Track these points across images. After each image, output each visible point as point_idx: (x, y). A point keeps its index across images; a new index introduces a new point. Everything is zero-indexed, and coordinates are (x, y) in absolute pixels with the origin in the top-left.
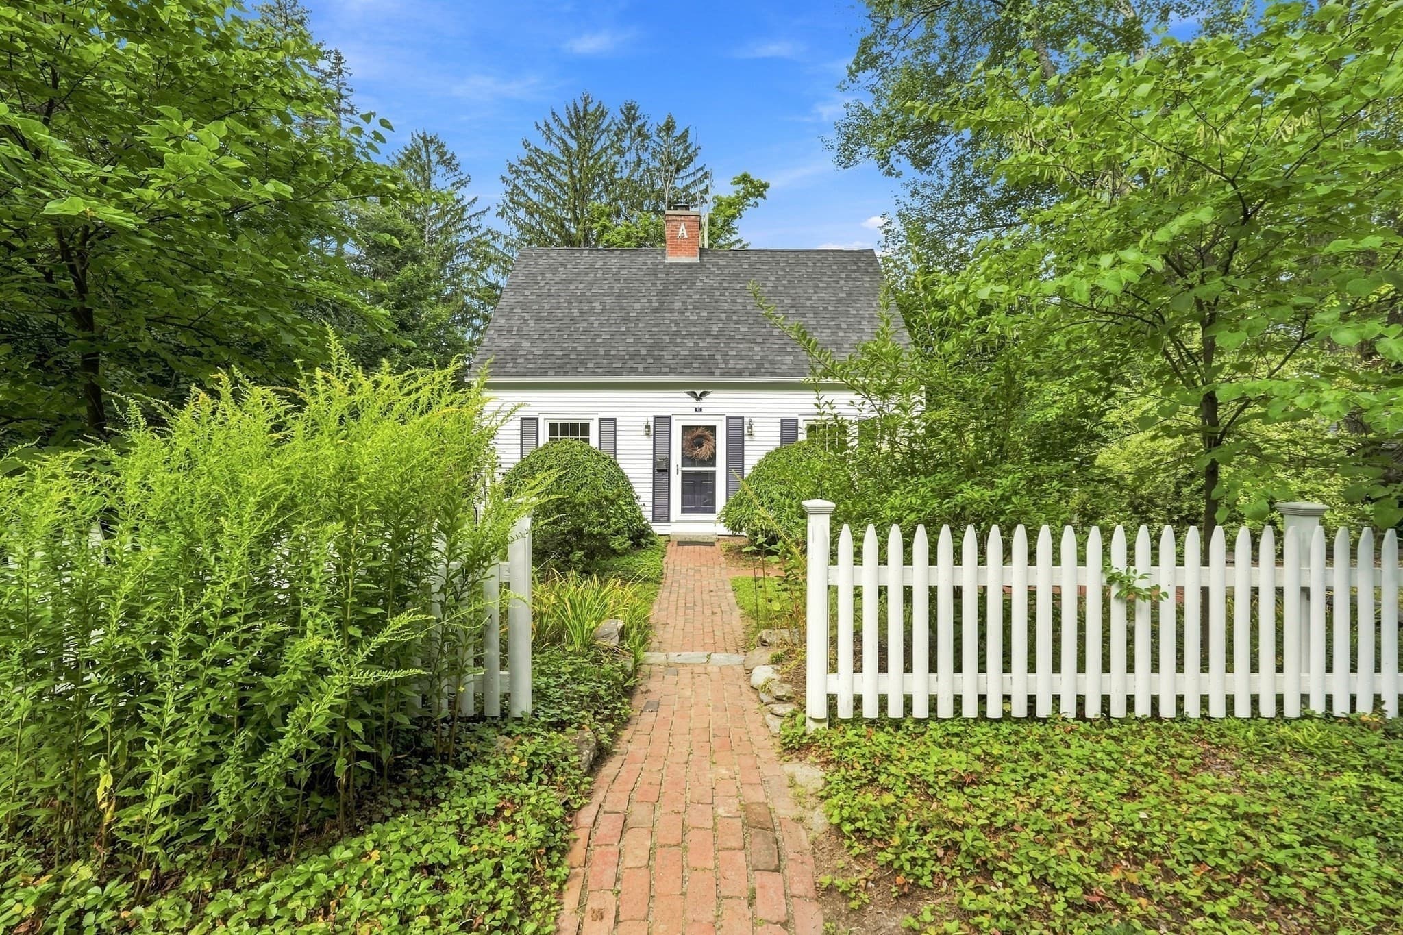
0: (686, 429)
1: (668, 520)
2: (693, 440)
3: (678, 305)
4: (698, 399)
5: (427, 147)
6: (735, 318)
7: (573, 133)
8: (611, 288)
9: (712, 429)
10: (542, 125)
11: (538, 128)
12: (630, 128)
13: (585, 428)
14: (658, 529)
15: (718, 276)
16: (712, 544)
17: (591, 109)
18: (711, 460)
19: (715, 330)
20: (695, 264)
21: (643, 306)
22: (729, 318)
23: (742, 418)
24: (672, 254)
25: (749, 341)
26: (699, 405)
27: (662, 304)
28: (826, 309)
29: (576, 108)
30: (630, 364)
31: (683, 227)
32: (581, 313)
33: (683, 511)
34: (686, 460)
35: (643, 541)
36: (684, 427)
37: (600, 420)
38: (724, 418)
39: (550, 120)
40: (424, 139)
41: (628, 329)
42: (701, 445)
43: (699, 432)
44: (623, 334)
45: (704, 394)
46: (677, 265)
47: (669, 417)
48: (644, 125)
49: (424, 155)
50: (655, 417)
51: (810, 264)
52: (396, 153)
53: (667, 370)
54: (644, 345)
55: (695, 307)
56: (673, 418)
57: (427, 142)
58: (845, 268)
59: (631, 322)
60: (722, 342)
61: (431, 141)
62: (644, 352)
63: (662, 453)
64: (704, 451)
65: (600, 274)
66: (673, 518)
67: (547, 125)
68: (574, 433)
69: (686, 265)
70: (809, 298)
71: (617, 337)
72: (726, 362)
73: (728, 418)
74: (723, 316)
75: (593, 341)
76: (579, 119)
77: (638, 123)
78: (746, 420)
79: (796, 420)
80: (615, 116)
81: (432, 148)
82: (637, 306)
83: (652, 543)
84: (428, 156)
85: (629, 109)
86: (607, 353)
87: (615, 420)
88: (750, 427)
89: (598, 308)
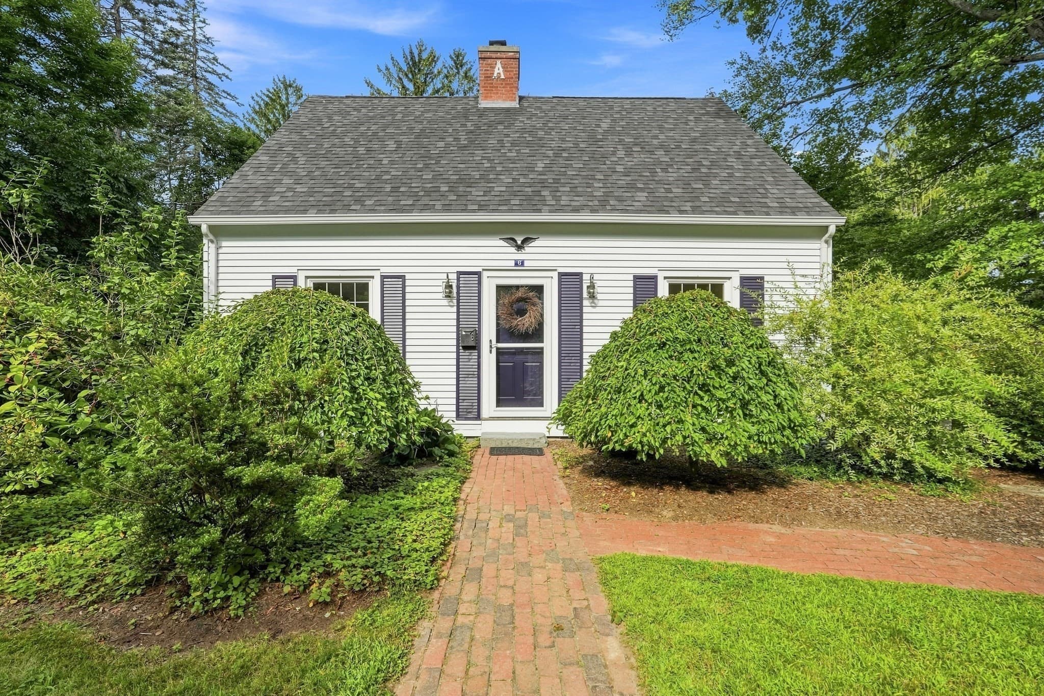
0: (502, 290)
1: (478, 417)
2: (511, 304)
3: (493, 141)
4: (519, 248)
5: (286, 90)
6: (565, 155)
7: (410, 76)
8: (412, 129)
9: (539, 290)
10: (383, 68)
11: (380, 70)
12: (458, 73)
13: (363, 289)
14: (462, 429)
15: (542, 117)
16: (539, 452)
17: (425, 56)
18: (537, 334)
19: (540, 166)
20: (515, 109)
21: (448, 145)
22: (556, 155)
23: (580, 275)
24: (486, 98)
25: (586, 177)
26: (520, 256)
27: (471, 142)
28: (678, 147)
29: (411, 53)
30: (425, 201)
31: (499, 65)
32: (369, 150)
33: (499, 403)
34: (503, 334)
35: (437, 451)
36: (499, 288)
37: (383, 277)
38: (555, 275)
39: (390, 66)
40: (284, 83)
41: (427, 166)
42: (521, 312)
43: (520, 294)
44: (420, 170)
45: (526, 241)
46: (492, 109)
47: (478, 274)
48: (470, 69)
49: (284, 97)
50: (459, 273)
51: (649, 108)
52: (260, 94)
53: (476, 207)
54: (447, 181)
55: (513, 144)
56: (485, 274)
57: (287, 86)
58: (693, 112)
59: (430, 158)
60: (550, 177)
61: (290, 86)
62: (444, 188)
63: (469, 324)
64: (526, 322)
65: (399, 116)
66: (485, 413)
67: (387, 69)
68: (347, 297)
69: (503, 109)
70: (656, 137)
71: (412, 172)
72: (557, 199)
73: (561, 275)
74: (550, 153)
75: (378, 178)
76: (414, 63)
77: (464, 68)
78: (586, 277)
79: (654, 278)
80: (445, 61)
81: (290, 90)
82: (442, 144)
83: (451, 454)
84: (287, 99)
85: (458, 56)
86: (395, 189)
87: (402, 278)
88: (592, 286)
89: (392, 145)
